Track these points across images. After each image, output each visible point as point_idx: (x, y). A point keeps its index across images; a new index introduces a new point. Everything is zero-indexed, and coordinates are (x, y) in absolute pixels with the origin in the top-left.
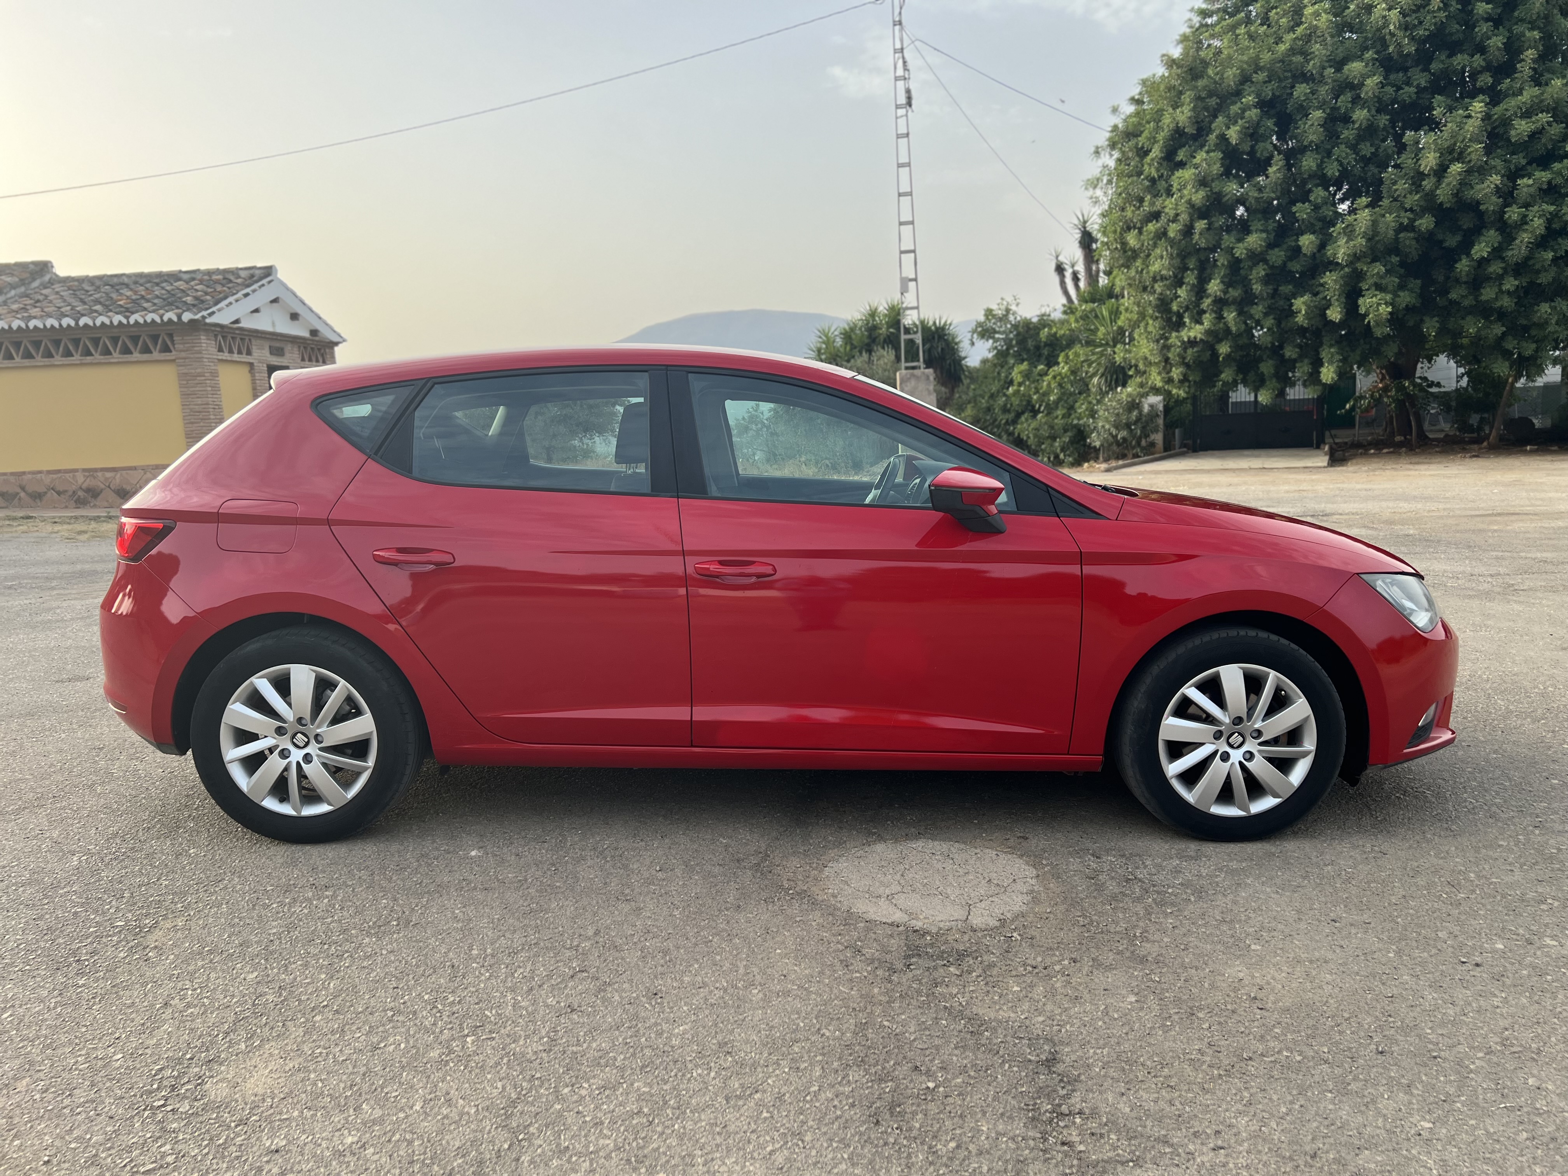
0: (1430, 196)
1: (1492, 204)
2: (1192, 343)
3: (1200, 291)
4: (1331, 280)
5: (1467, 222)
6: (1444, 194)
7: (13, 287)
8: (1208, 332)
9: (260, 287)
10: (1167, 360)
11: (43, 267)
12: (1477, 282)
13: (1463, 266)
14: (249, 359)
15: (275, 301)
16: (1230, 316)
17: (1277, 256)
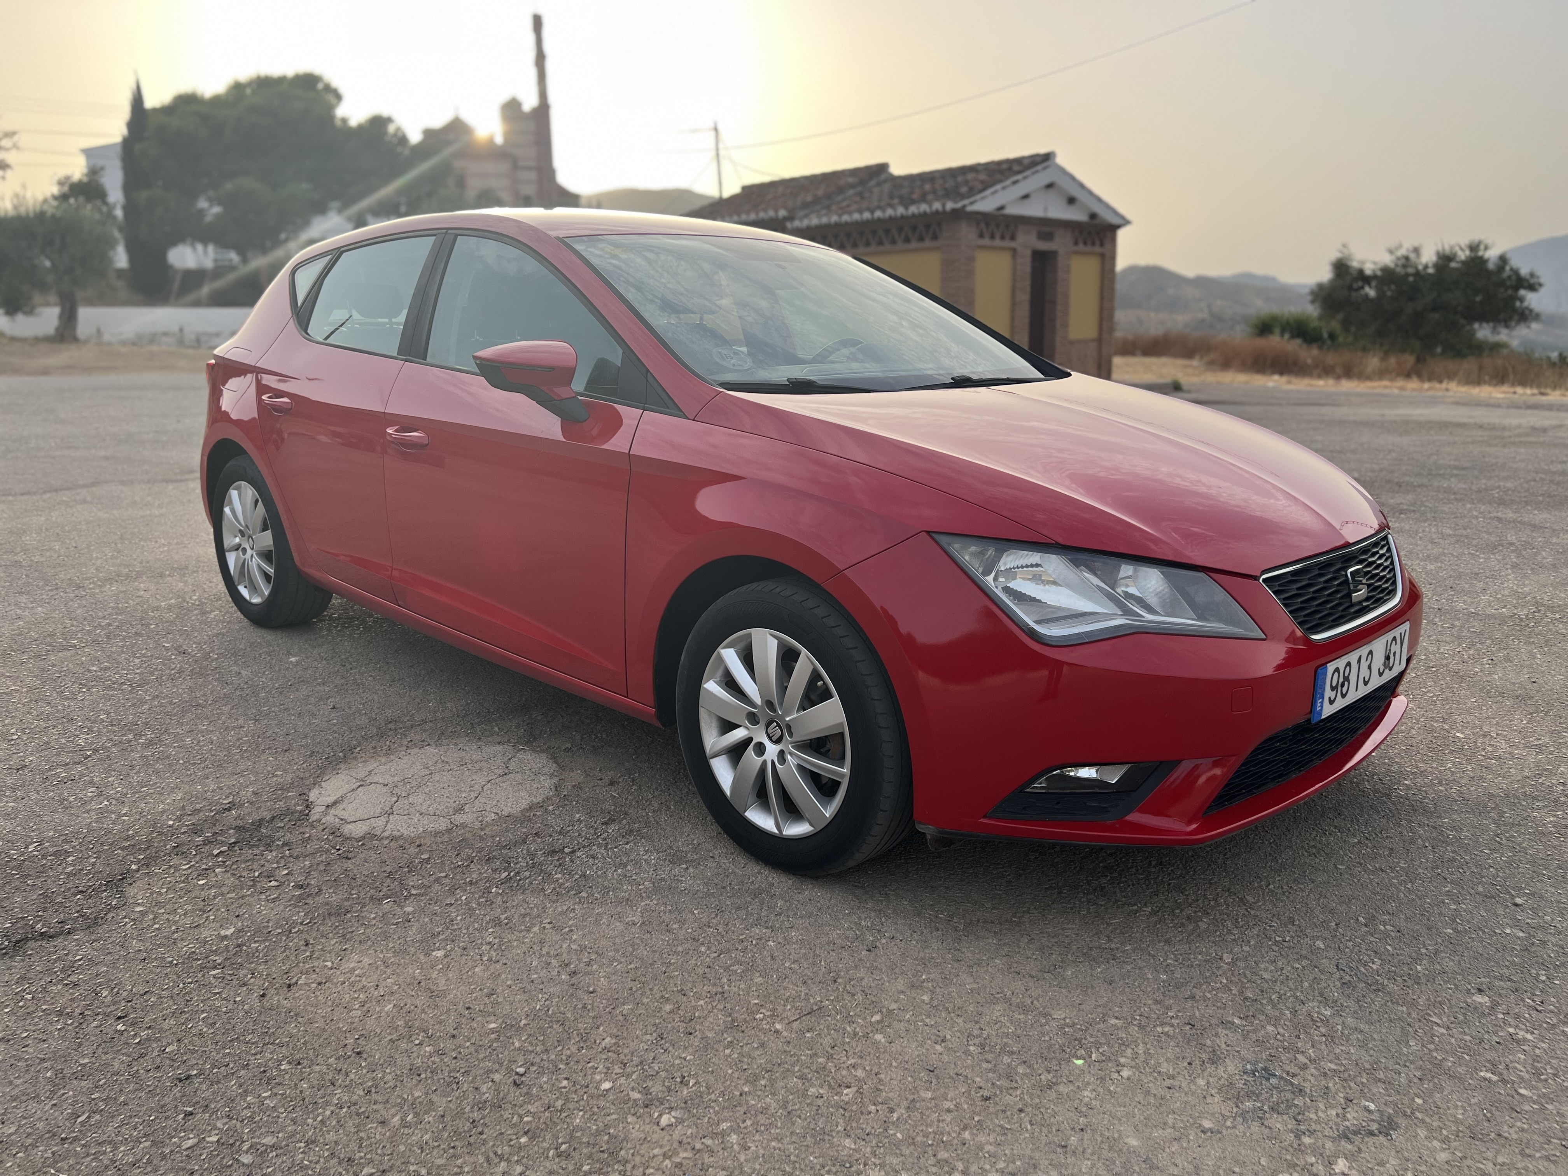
7: (852, 186)
9: (1034, 173)
11: (882, 168)
14: (1013, 244)
15: (1050, 186)
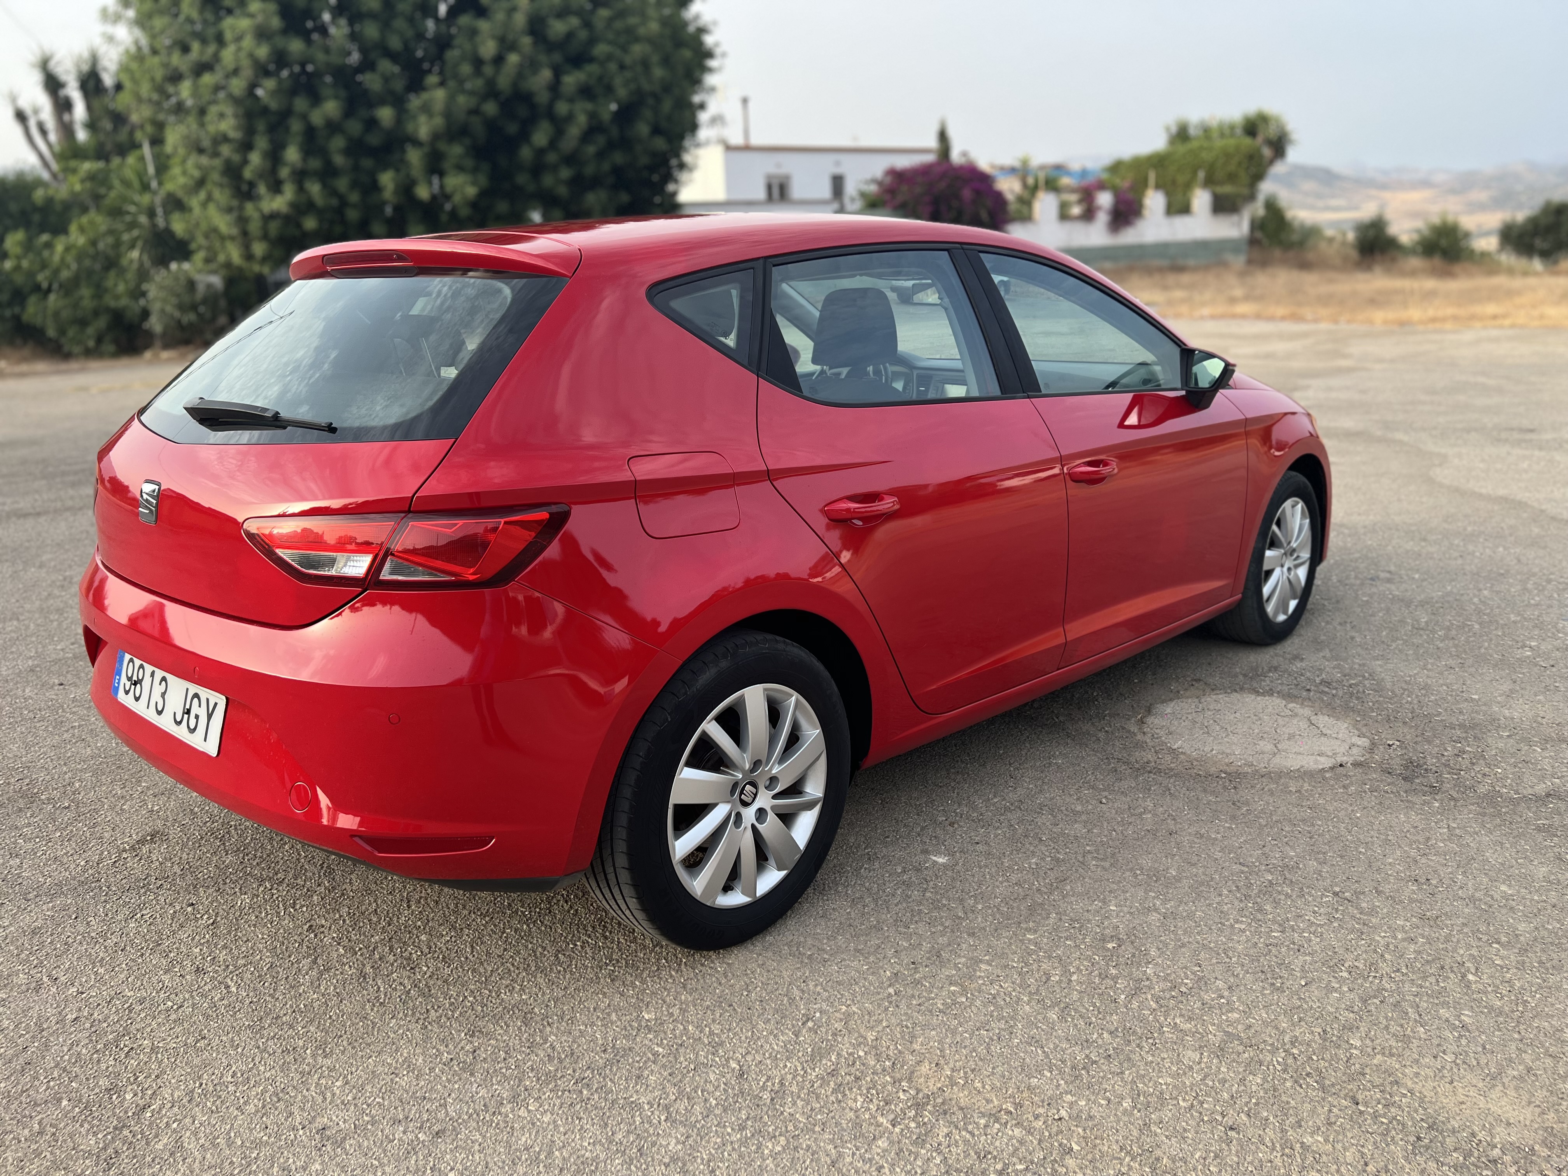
0: (491, 83)
1: (543, 98)
2: (273, 216)
3: (275, 156)
4: (414, 157)
5: (523, 111)
6: (504, 82)
8: (293, 205)
10: (245, 233)
12: (538, 169)
13: (526, 153)
16: (315, 189)
17: (355, 127)
